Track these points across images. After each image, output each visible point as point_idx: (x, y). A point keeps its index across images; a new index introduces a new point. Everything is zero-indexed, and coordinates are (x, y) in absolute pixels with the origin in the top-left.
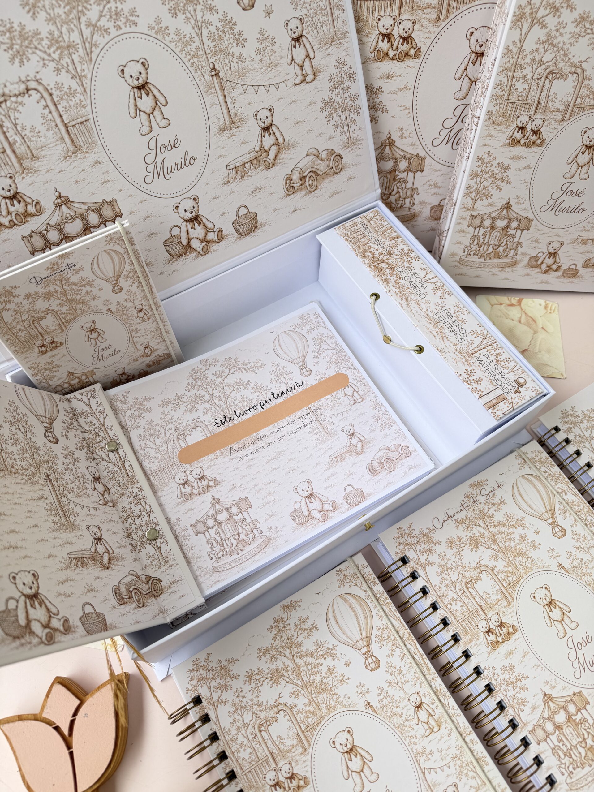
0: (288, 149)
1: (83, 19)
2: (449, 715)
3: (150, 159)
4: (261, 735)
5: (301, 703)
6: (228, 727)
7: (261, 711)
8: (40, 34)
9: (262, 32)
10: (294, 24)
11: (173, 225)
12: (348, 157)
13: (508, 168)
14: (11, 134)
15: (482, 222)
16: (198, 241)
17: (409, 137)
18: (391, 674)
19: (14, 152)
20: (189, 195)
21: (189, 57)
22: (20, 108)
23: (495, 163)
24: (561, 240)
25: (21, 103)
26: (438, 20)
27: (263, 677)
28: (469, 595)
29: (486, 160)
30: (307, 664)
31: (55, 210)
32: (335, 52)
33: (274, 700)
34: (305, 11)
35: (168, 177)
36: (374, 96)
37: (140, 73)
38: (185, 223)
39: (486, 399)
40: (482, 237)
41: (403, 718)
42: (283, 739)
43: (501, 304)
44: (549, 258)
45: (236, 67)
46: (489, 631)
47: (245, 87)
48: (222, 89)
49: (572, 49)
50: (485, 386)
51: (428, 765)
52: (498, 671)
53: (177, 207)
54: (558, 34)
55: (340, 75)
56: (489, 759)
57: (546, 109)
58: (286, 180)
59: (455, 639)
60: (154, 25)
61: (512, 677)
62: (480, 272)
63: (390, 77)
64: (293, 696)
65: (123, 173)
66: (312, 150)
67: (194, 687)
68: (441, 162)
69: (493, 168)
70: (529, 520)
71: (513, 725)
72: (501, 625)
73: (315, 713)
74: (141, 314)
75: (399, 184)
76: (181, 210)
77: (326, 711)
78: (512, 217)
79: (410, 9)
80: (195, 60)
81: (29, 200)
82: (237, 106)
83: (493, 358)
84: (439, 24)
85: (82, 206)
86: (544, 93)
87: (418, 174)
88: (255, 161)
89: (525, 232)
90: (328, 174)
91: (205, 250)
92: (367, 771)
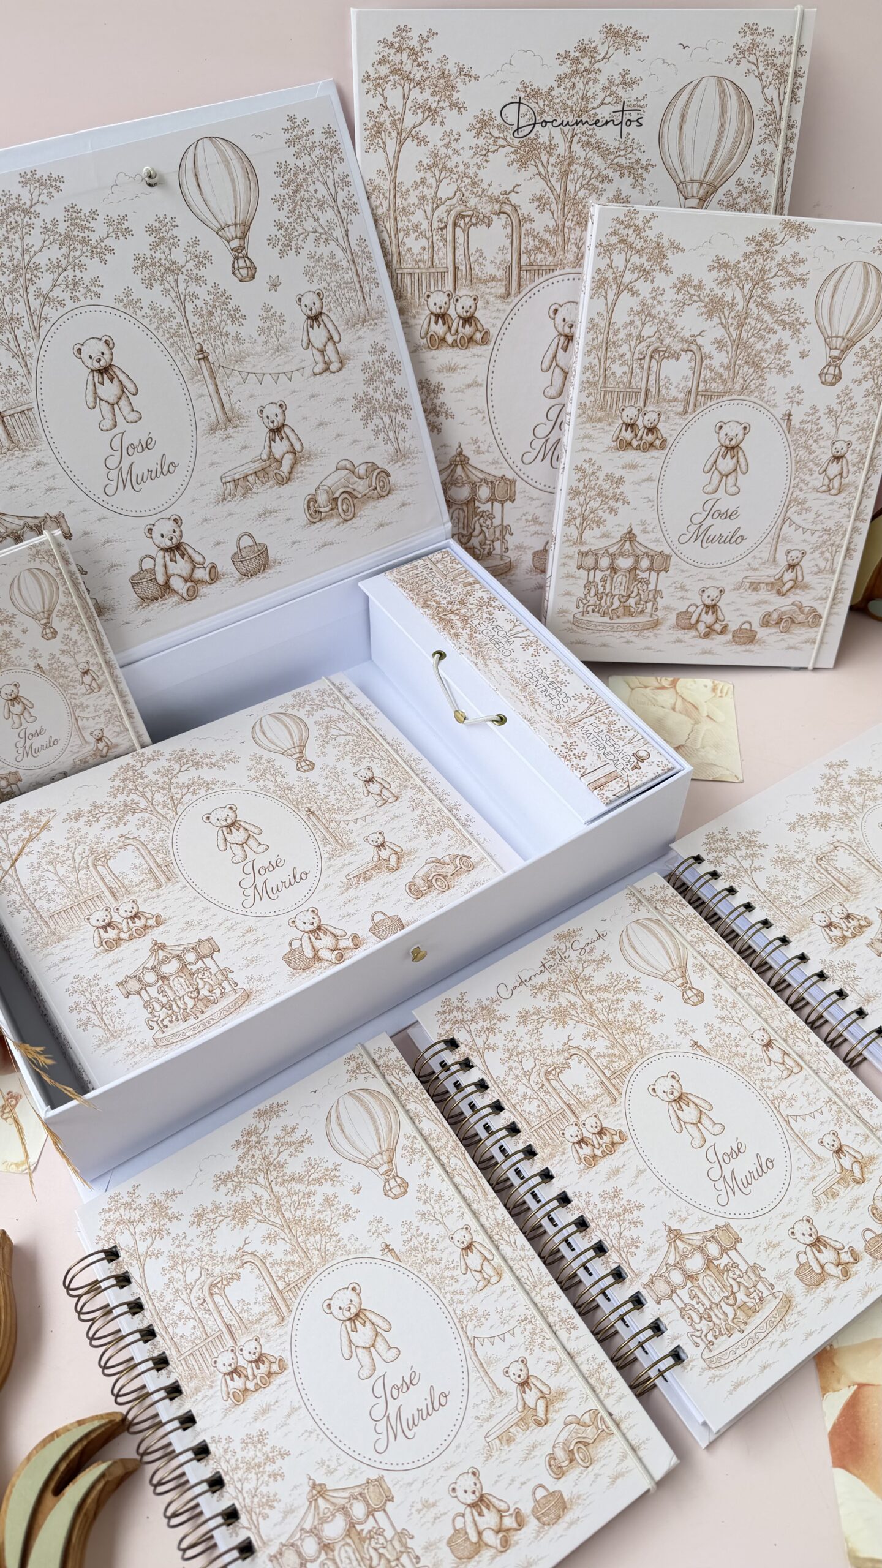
0: (308, 459)
1: (32, 289)
3: (113, 462)
9: (266, 308)
10: (309, 299)
11: (144, 554)
12: (397, 475)
13: (620, 481)
15: (596, 562)
16: (181, 580)
17: (488, 451)
20: (167, 513)
21: (168, 336)
23: (601, 475)
26: (508, 295)
32: (369, 336)
34: (324, 284)
35: (137, 487)
36: (432, 395)
37: (103, 354)
38: (161, 553)
39: (592, 777)
40: (600, 584)
43: (646, 687)
44: (707, 613)
45: (232, 349)
47: (244, 375)
49: (677, 320)
50: (591, 761)
53: (150, 529)
54: (656, 302)
55: (377, 364)
57: (660, 399)
58: (309, 501)
60: (122, 296)
62: (606, 638)
63: (452, 369)
65: (75, 479)
66: (343, 463)
68: (539, 486)
69: (600, 482)
72: (601, 1132)
74: (87, 679)
75: (481, 521)
76: (156, 534)
78: (639, 553)
79: (468, 282)
80: (176, 339)
82: (234, 398)
83: (603, 727)
84: (509, 300)
85: (17, 521)
86: (652, 378)
87: (508, 504)
88: (262, 473)
89: (663, 574)
90: (370, 497)
91: (191, 593)
92: (380, 1345)
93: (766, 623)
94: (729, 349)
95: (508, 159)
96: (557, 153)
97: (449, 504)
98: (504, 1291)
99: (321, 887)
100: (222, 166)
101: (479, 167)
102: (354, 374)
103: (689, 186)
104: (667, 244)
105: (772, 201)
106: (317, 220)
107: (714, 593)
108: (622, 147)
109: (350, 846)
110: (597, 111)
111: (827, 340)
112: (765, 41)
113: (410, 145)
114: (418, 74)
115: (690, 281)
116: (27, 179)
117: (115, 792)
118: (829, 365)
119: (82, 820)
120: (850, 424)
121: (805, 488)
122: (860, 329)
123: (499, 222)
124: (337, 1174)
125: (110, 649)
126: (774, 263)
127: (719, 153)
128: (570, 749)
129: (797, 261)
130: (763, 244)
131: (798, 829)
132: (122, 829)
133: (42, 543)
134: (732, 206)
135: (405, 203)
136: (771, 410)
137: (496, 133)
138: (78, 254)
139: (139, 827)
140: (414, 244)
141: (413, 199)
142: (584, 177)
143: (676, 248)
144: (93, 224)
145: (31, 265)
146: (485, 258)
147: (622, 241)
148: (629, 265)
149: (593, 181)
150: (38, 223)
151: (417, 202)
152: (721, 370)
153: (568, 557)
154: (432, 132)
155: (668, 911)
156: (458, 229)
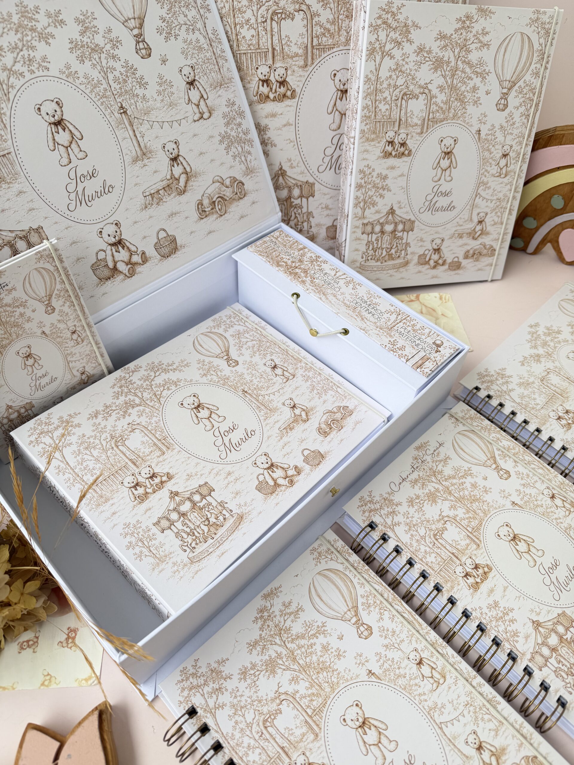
0: (195, 177)
2: (450, 664)
3: (71, 188)
4: (268, 732)
5: (302, 687)
6: (230, 731)
7: (262, 706)
9: (160, 77)
10: (187, 70)
11: (98, 249)
12: (249, 185)
13: (385, 178)
15: (373, 229)
16: (124, 264)
17: (298, 166)
18: (386, 637)
20: (111, 220)
21: (98, 97)
23: (375, 174)
24: (441, 236)
26: (306, 66)
27: (258, 670)
28: (440, 545)
30: (300, 647)
32: (225, 95)
33: (274, 691)
34: (195, 60)
35: (89, 204)
36: (262, 133)
37: (56, 111)
38: (109, 247)
39: (413, 361)
40: (375, 242)
41: (408, 678)
42: (292, 729)
44: (435, 254)
45: (141, 106)
46: (467, 575)
47: (151, 123)
48: (131, 125)
49: (417, 74)
50: (409, 351)
51: (443, 719)
52: (485, 610)
53: (101, 232)
54: (404, 63)
55: (231, 113)
56: (499, 698)
57: (407, 125)
58: (198, 205)
59: (438, 588)
60: (64, 70)
61: (499, 612)
62: (379, 275)
63: (274, 115)
64: (293, 683)
65: (47, 201)
66: (217, 178)
67: (186, 698)
68: (329, 186)
69: (374, 179)
70: (475, 469)
71: (512, 657)
72: (476, 567)
73: (318, 695)
74: (75, 336)
75: (295, 210)
76: (105, 235)
77: (330, 690)
78: (397, 221)
79: (281, 58)
80: (105, 99)
82: (146, 139)
84: (307, 69)
85: (10, 234)
86: (403, 112)
87: (311, 199)
88: (168, 188)
89: (410, 233)
90: (234, 199)
91: (131, 272)
92: (384, 741)
93: (466, 257)
94: (447, 91)
97: (279, 200)
102: (218, 120)
104: (411, 24)
106: (186, 16)
111: (501, 82)
115: (424, 48)
118: (502, 98)
120: (512, 134)
121: (487, 175)
122: (518, 75)
123: (299, 16)
126: (472, 35)
128: (394, 345)
129: (484, 33)
130: (466, 22)
135: (240, 5)
136: (470, 128)
138: (29, 38)
140: (246, 33)
143: (416, 26)
144: (37, 16)
146: (291, 42)
147: (384, 23)
148: (389, 39)
152: (442, 105)
156: (274, 22)
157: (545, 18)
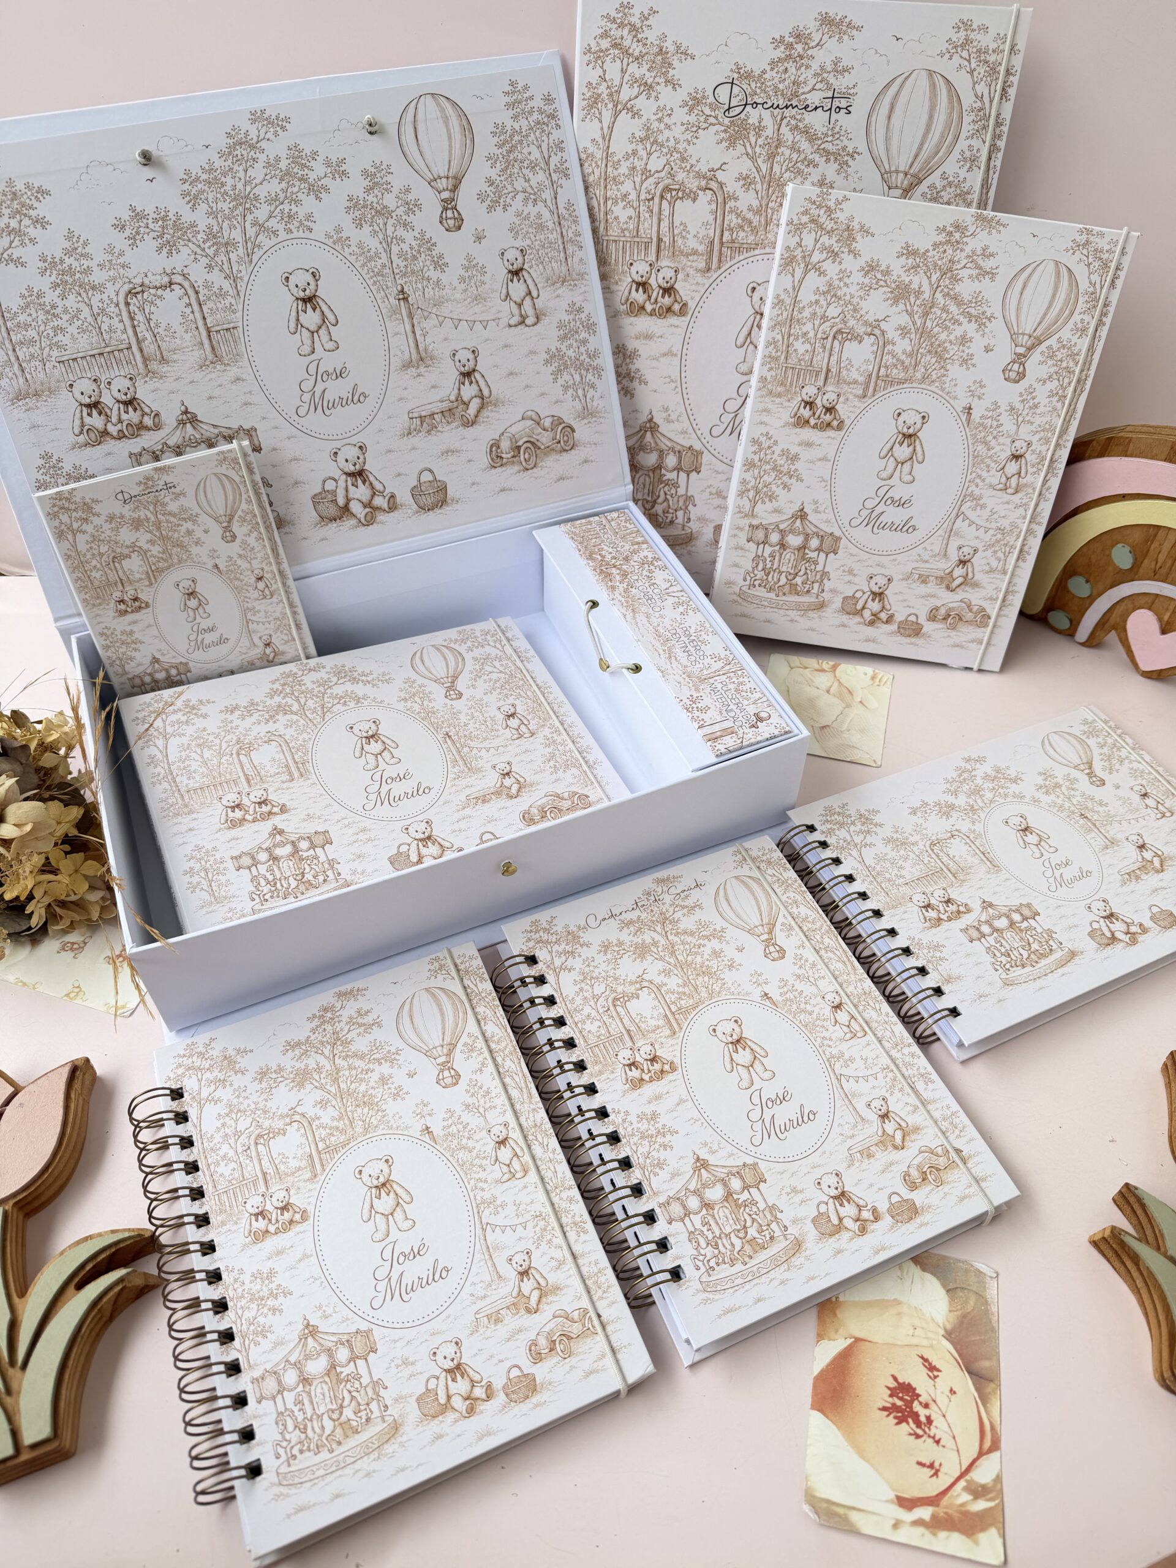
0: (495, 405)
1: (249, 217)
3: (307, 386)
8: (196, 226)
9: (469, 258)
10: (512, 254)
12: (582, 431)
13: (795, 458)
14: (142, 329)
15: (766, 536)
16: (360, 505)
17: (678, 420)
19: (141, 350)
21: (372, 274)
22: (158, 302)
23: (777, 450)
25: (160, 297)
26: (709, 270)
29: (765, 445)
31: (177, 427)
32: (567, 295)
34: (528, 242)
35: (327, 412)
36: (627, 360)
37: (309, 284)
38: (344, 477)
39: (709, 730)
40: (768, 560)
43: (806, 668)
44: (873, 600)
45: (432, 293)
46: (633, 1065)
47: (441, 319)
49: (863, 304)
50: (712, 715)
53: (336, 453)
54: (841, 284)
55: (573, 323)
57: (840, 380)
58: (492, 446)
60: (333, 233)
62: (770, 614)
63: (649, 337)
65: (270, 397)
66: (529, 413)
68: (725, 460)
69: (775, 456)
72: (653, 1059)
74: (261, 585)
75: (666, 488)
76: (341, 458)
78: (810, 532)
79: (671, 254)
80: (380, 278)
81: (147, 410)
82: (429, 340)
83: (732, 686)
84: (709, 275)
85: (212, 429)
86: (834, 359)
87: (693, 475)
88: (448, 413)
89: (831, 555)
90: (553, 450)
91: (368, 518)
92: (399, 1214)
93: (932, 617)
94: (913, 336)
95: (718, 137)
96: (765, 134)
97: (634, 467)
98: (525, 1187)
99: (440, 802)
100: (441, 121)
101: (689, 142)
102: (548, 331)
103: (894, 176)
104: (857, 227)
105: (975, 196)
106: (527, 181)
107: (882, 581)
108: (830, 133)
109: (479, 770)
110: (807, 96)
111: (1013, 336)
112: (979, 37)
113: (624, 116)
114: (636, 49)
115: (877, 265)
116: (256, 117)
117: (272, 694)
118: (1014, 362)
119: (237, 713)
120: (1032, 423)
121: (981, 484)
122: (1048, 328)
123: (704, 197)
124: (397, 1057)
125: (285, 560)
126: (964, 254)
127: (926, 146)
128: (694, 702)
129: (987, 254)
130: (953, 235)
131: (919, 814)
132: (271, 726)
133: (230, 451)
134: (934, 200)
135: (616, 173)
136: (951, 402)
137: (707, 111)
138: (295, 189)
139: (286, 726)
140: (621, 212)
141: (623, 169)
142: (790, 160)
143: (865, 231)
144: (313, 163)
145: (251, 195)
146: (688, 232)
147: (813, 221)
148: (818, 245)
149: (798, 165)
150: (262, 158)
151: (627, 172)
152: (903, 357)
153: (739, 528)
154: (646, 106)
155: (770, 872)
156: (664, 201)
157: (1103, 244)
